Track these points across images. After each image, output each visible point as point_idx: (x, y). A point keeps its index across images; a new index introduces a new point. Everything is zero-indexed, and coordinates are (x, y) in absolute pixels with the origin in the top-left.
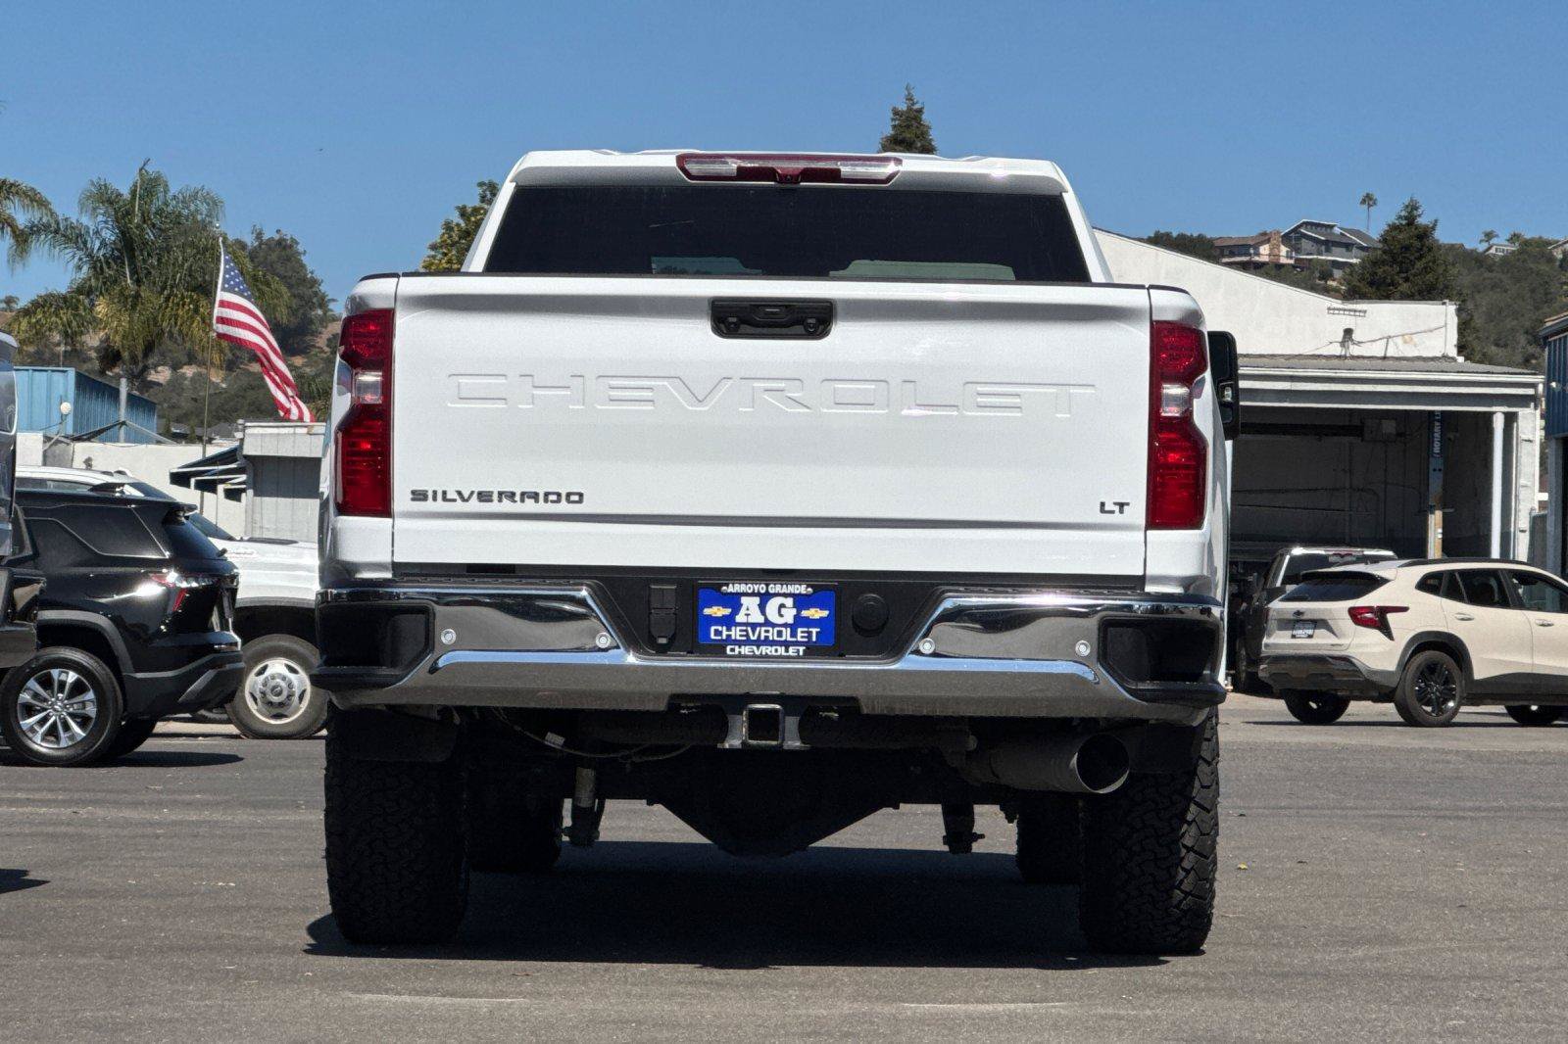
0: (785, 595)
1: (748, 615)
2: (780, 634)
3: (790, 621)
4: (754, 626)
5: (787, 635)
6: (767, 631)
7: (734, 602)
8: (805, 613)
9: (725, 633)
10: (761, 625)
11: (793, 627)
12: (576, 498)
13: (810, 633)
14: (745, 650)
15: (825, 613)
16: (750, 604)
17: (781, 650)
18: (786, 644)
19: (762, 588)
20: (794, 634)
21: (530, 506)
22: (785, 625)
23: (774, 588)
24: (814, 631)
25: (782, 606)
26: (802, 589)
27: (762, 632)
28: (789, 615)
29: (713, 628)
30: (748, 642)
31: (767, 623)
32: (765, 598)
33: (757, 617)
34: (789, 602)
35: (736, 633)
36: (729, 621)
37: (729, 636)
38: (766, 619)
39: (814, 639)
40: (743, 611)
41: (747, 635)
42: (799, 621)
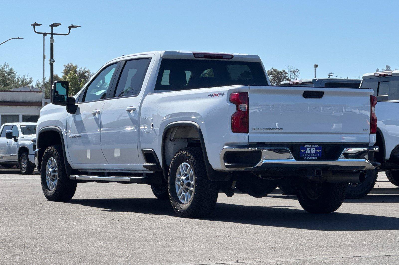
0: (314, 147)
1: (308, 151)
2: (313, 155)
3: (315, 152)
4: (309, 153)
5: (314, 155)
6: (311, 154)
7: (306, 149)
8: (317, 151)
9: (304, 155)
10: (310, 153)
11: (315, 153)
12: (281, 129)
13: (318, 155)
15: (320, 151)
16: (308, 149)
17: (313, 158)
18: (314, 157)
19: (310, 146)
20: (315, 155)
22: (314, 153)
24: (318, 154)
25: (313, 149)
26: (317, 146)
27: (310, 155)
28: (314, 151)
29: (302, 154)
30: (307, 157)
31: (311, 153)
32: (311, 148)
33: (309, 152)
34: (315, 149)
35: (306, 155)
36: (305, 153)
37: (305, 155)
38: (311, 152)
39: (318, 156)
40: (307, 151)
41: (307, 155)
42: (316, 152)
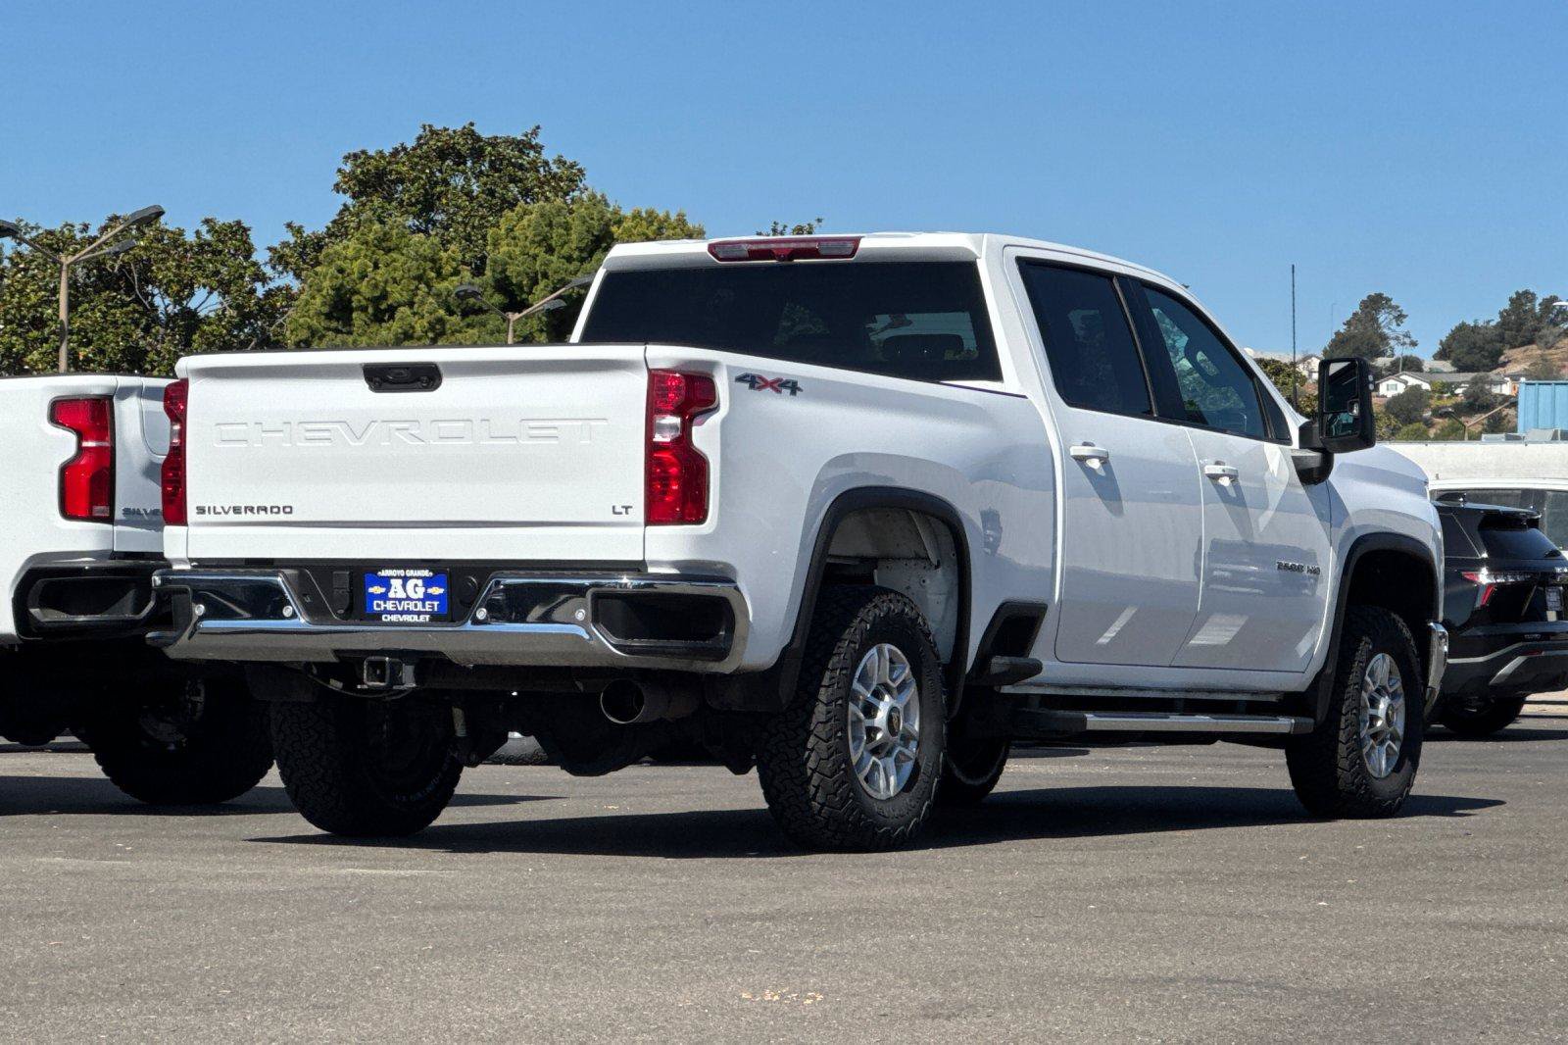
0: (418, 578)
1: (396, 592)
2: (416, 606)
3: (422, 596)
4: (400, 600)
5: (420, 607)
6: (408, 604)
7: (386, 582)
8: (430, 591)
9: (383, 606)
10: (403, 599)
11: (423, 601)
12: (288, 510)
13: (433, 605)
14: (394, 618)
15: (441, 591)
16: (396, 584)
17: (415, 618)
18: (419, 613)
19: (401, 572)
20: (424, 607)
21: (263, 517)
22: (419, 600)
23: (410, 573)
24: (436, 603)
25: (416, 586)
26: (426, 573)
27: (405, 605)
28: (421, 591)
29: (375, 602)
30: (397, 612)
31: (408, 598)
32: (405, 579)
33: (401, 595)
34: (420, 582)
35: (390, 606)
36: (384, 597)
37: (385, 608)
38: (408, 596)
39: (436, 609)
40: (393, 590)
41: (396, 607)
42: (428, 597)
